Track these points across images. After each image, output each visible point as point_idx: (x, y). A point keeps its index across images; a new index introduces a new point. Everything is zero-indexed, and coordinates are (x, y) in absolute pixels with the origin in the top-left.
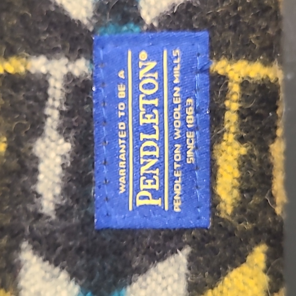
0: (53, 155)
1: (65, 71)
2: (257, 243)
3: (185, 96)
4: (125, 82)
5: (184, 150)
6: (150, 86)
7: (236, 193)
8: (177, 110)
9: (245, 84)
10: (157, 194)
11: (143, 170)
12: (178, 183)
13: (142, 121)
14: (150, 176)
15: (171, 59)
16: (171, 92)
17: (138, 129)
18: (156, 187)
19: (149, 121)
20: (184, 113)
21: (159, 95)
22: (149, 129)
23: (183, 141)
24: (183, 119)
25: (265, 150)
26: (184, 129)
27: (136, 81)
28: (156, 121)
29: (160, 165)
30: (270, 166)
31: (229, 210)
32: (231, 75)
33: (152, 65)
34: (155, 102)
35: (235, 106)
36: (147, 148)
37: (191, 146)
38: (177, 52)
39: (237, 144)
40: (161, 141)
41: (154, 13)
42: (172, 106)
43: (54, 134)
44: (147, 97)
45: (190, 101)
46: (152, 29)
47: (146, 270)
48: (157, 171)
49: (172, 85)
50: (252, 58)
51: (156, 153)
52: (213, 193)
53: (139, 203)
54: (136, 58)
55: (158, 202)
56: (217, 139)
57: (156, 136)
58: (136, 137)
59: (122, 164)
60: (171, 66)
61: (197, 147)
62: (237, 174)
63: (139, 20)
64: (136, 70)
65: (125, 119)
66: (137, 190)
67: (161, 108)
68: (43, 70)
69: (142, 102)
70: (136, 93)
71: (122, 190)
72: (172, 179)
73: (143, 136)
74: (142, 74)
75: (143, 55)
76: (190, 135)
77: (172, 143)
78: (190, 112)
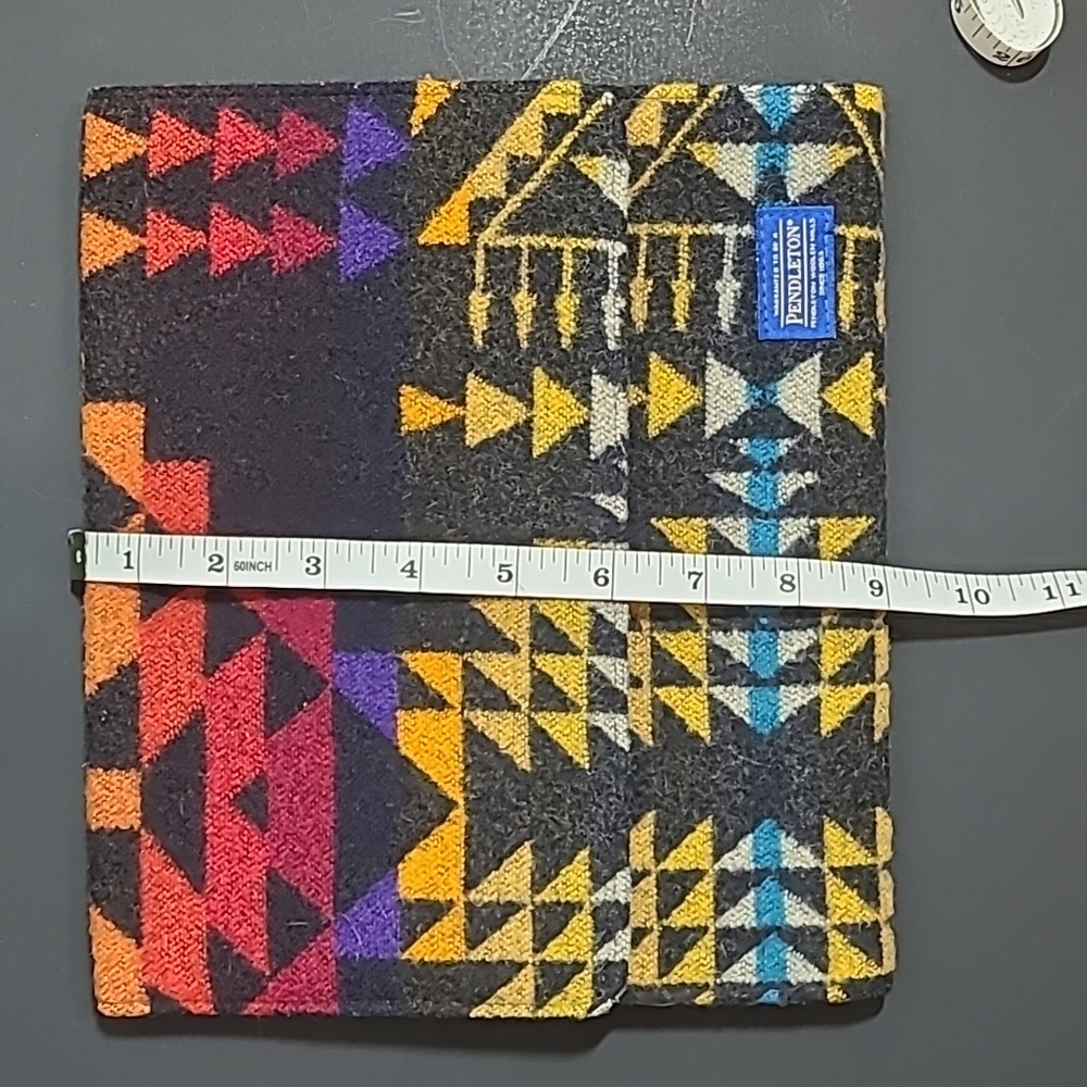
0: (728, 290)
1: (736, 233)
2: (867, 350)
3: (818, 250)
4: (777, 240)
5: (818, 286)
6: (794, 243)
7: (852, 315)
8: (813, 259)
9: (857, 241)
10: (800, 316)
11: (790, 300)
12: (814, 308)
13: (790, 267)
14: (794, 304)
15: (808, 224)
16: (809, 247)
17: (786, 272)
18: (799, 311)
19: (794, 266)
20: (817, 260)
21: (801, 249)
22: (794, 272)
23: (817, 280)
24: (817, 265)
25: (872, 286)
26: (817, 272)
27: (785, 240)
28: (799, 266)
29: (802, 296)
30: (875, 298)
31: (848, 327)
32: (848, 235)
33: (796, 228)
34: (798, 254)
35: (851, 257)
36: (794, 285)
37: (822, 283)
38: (812, 220)
39: (852, 282)
40: (802, 281)
41: (797, 193)
42: (809, 257)
43: (730, 277)
44: (793, 251)
45: (821, 253)
46: (795, 204)
47: (792, 369)
48: (800, 300)
49: (809, 242)
50: (862, 225)
51: (799, 288)
52: (837, 316)
53: (788, 322)
54: (785, 225)
55: (800, 321)
56: (839, 278)
57: (799, 277)
58: (786, 278)
59: (776, 296)
60: (809, 229)
61: (826, 284)
62: (853, 303)
63: (786, 199)
64: (785, 232)
65: (778, 265)
66: (786, 312)
67: (802, 258)
68: (721, 232)
69: (789, 254)
70: (786, 248)
71: (776, 313)
72: (810, 306)
73: (790, 277)
74: (789, 235)
75: (790, 222)
76: (821, 276)
77: (810, 280)
78: (821, 260)
